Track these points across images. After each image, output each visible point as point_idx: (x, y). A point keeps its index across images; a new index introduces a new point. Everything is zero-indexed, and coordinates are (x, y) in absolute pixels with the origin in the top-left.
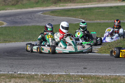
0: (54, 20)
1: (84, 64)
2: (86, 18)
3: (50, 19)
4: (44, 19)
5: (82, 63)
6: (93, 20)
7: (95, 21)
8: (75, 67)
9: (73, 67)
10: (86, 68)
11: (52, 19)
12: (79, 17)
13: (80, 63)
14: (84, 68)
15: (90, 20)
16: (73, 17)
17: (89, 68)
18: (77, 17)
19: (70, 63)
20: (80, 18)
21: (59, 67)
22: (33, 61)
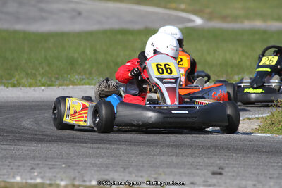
0: (80, 14)
1: (212, 161)
2: (208, 10)
3: (63, 11)
4: (42, 10)
5: (206, 160)
6: (235, 19)
7: (247, 24)
8: (181, 168)
9: (175, 167)
10: (220, 174)
11: (74, 10)
12: (183, 6)
13: (199, 160)
14: (214, 173)
15: (224, 18)
16: (158, 5)
17: (230, 174)
18: (174, 5)
19: (162, 158)
20: (183, 11)
21: (125, 169)
22: (26, 148)
